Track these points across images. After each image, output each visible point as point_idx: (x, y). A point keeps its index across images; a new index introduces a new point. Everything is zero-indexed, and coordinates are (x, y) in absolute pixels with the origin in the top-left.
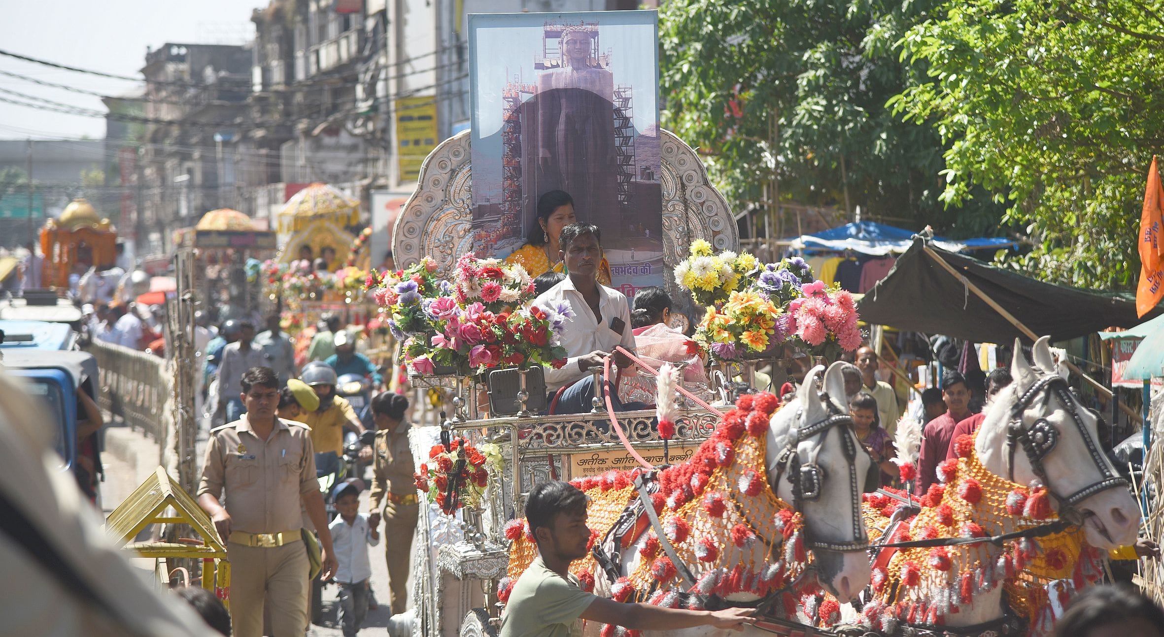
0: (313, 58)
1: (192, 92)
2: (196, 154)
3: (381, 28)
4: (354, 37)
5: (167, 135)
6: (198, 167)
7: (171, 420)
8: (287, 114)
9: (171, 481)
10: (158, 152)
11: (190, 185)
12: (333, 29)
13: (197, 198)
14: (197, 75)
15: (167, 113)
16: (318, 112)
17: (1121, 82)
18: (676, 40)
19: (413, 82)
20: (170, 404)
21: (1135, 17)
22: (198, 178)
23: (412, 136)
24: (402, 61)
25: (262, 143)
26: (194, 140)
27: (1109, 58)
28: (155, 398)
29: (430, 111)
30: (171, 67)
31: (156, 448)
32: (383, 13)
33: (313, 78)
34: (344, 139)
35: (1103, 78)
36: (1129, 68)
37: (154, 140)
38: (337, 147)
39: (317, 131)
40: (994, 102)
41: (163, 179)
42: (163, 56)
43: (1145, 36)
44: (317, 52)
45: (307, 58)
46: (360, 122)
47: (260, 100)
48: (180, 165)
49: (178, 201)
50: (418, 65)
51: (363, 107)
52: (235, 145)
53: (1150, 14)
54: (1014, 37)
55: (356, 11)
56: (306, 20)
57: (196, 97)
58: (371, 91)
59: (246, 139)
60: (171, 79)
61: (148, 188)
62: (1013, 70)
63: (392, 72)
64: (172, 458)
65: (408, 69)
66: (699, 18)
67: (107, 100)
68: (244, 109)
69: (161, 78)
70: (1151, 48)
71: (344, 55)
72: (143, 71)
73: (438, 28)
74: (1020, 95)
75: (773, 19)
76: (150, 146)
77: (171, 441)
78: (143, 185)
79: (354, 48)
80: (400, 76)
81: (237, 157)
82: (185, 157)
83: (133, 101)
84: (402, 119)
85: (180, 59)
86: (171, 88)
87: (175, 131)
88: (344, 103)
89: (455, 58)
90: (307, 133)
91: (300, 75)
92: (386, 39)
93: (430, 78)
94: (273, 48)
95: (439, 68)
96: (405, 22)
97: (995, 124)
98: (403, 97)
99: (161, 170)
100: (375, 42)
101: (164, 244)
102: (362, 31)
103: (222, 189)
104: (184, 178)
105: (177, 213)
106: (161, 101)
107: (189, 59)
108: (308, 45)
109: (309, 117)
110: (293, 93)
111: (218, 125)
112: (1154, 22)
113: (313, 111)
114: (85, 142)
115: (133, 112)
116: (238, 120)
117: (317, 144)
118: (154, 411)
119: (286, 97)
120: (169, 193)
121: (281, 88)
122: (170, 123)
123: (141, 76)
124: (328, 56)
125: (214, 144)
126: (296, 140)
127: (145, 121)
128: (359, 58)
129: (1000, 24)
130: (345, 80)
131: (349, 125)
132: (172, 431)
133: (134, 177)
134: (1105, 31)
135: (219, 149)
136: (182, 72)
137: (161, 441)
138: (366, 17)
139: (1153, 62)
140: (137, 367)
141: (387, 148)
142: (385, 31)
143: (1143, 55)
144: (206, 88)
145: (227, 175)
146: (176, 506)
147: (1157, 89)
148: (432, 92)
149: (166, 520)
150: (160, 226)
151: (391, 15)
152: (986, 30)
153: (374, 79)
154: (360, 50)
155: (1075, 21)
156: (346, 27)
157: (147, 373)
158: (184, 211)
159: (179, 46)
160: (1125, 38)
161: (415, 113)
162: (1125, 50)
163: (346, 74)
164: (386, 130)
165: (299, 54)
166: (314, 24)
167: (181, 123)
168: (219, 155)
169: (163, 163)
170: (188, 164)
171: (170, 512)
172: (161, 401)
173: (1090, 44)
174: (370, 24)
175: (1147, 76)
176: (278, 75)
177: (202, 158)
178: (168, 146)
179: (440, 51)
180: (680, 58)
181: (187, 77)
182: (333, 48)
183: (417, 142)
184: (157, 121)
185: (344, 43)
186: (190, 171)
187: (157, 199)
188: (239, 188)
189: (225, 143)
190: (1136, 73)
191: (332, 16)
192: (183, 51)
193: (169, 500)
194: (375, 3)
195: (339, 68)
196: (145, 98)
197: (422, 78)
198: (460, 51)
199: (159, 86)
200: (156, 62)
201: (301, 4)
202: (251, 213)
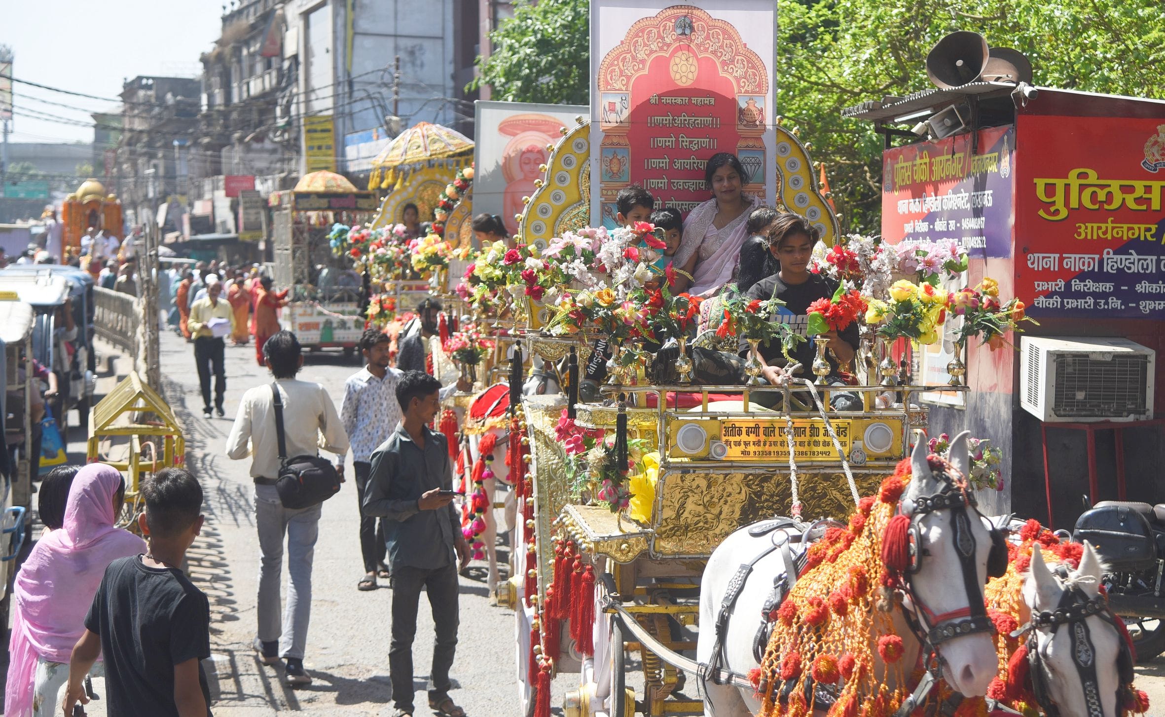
0: (245, 88)
1: (157, 110)
2: (160, 155)
3: (294, 67)
4: (274, 74)
5: (138, 140)
6: (161, 164)
7: (142, 340)
8: (226, 127)
9: (141, 382)
10: (132, 153)
11: (156, 176)
12: (259, 68)
13: (161, 186)
14: (161, 99)
15: (139, 125)
16: (249, 126)
17: (801, 114)
18: (503, 80)
19: (317, 106)
20: (140, 329)
21: (810, 71)
22: (161, 171)
23: (316, 143)
24: (309, 91)
25: (208, 147)
26: (158, 144)
27: (794, 97)
28: (130, 324)
29: (329, 126)
30: (142, 93)
31: (131, 360)
32: (295, 57)
33: (244, 102)
34: (267, 144)
35: (789, 110)
36: (806, 104)
37: (129, 143)
38: (262, 150)
39: (247, 139)
41: (136, 172)
42: (136, 86)
43: (817, 84)
44: (248, 84)
45: (240, 88)
46: (278, 133)
47: (207, 116)
48: (149, 161)
49: (147, 187)
50: (320, 94)
51: (281, 122)
52: (189, 147)
53: (819, 69)
55: (276, 56)
56: (239, 61)
57: (160, 114)
58: (286, 111)
59: (196, 144)
60: (141, 101)
61: (125, 178)
63: (302, 98)
65: (313, 97)
66: (519, 64)
67: (95, 116)
68: (195, 123)
69: (135, 100)
70: (819, 91)
71: (267, 86)
72: (121, 95)
73: (335, 68)
75: (571, 66)
76: (126, 148)
78: (122, 176)
79: (274, 81)
80: (308, 101)
81: (190, 157)
82: (152, 156)
83: (114, 117)
84: (309, 131)
85: (148, 87)
86: (142, 107)
87: (145, 138)
88: (267, 120)
89: (347, 89)
90: (241, 140)
91: (236, 100)
92: (297, 75)
93: (329, 103)
94: (216, 80)
95: (336, 96)
96: (311, 64)
98: (310, 116)
99: (134, 165)
100: (289, 77)
101: (136, 217)
102: (280, 70)
103: (178, 179)
104: (152, 171)
105: (146, 195)
106: (134, 116)
107: (154, 87)
108: (241, 79)
109: (242, 129)
110: (230, 112)
111: (175, 134)
112: (821, 74)
113: (245, 125)
114: (78, 145)
115: (115, 124)
116: (191, 131)
117: (248, 148)
118: (129, 334)
119: (225, 115)
120: (140, 181)
121: (222, 108)
122: (141, 132)
123: (120, 99)
124: (256, 87)
125: (173, 147)
126: (233, 145)
127: (122, 130)
128: (278, 88)
130: (268, 103)
131: (271, 135)
132: (142, 347)
133: (115, 170)
134: (791, 80)
135: (177, 150)
136: (150, 96)
137: (134, 355)
138: (283, 60)
139: (822, 101)
140: (117, 303)
141: (298, 152)
142: (297, 70)
143: (815, 96)
144: (167, 108)
145: (182, 169)
146: (145, 399)
147: (823, 119)
148: (330, 112)
149: (138, 409)
150: (134, 205)
151: (301, 58)
153: (289, 103)
154: (279, 82)
156: (268, 66)
157: (125, 308)
158: (151, 195)
159: (148, 78)
160: (803, 84)
161: (319, 128)
162: (804, 92)
163: (268, 99)
164: (297, 139)
165: (235, 85)
166: (246, 64)
167: (149, 132)
168: (177, 155)
169: (136, 160)
170: (154, 161)
171: (141, 403)
172: (135, 327)
173: (781, 88)
174: (286, 64)
175: (818, 110)
176: (219, 99)
177: (164, 157)
178: (140, 148)
179: (336, 84)
180: (506, 92)
181: (153, 100)
182: (259, 81)
183: (320, 148)
184: (131, 130)
185: (267, 77)
186: (155, 166)
187: (132, 186)
188: (191, 179)
189: (181, 147)
190: (811, 108)
191: (258, 58)
192: (150, 82)
193: (140, 394)
194: (290, 50)
195: (264, 95)
196: (123, 115)
197: (323, 103)
198: (351, 84)
199: (133, 106)
200: (130, 89)
201: (237, 51)
202: (200, 196)
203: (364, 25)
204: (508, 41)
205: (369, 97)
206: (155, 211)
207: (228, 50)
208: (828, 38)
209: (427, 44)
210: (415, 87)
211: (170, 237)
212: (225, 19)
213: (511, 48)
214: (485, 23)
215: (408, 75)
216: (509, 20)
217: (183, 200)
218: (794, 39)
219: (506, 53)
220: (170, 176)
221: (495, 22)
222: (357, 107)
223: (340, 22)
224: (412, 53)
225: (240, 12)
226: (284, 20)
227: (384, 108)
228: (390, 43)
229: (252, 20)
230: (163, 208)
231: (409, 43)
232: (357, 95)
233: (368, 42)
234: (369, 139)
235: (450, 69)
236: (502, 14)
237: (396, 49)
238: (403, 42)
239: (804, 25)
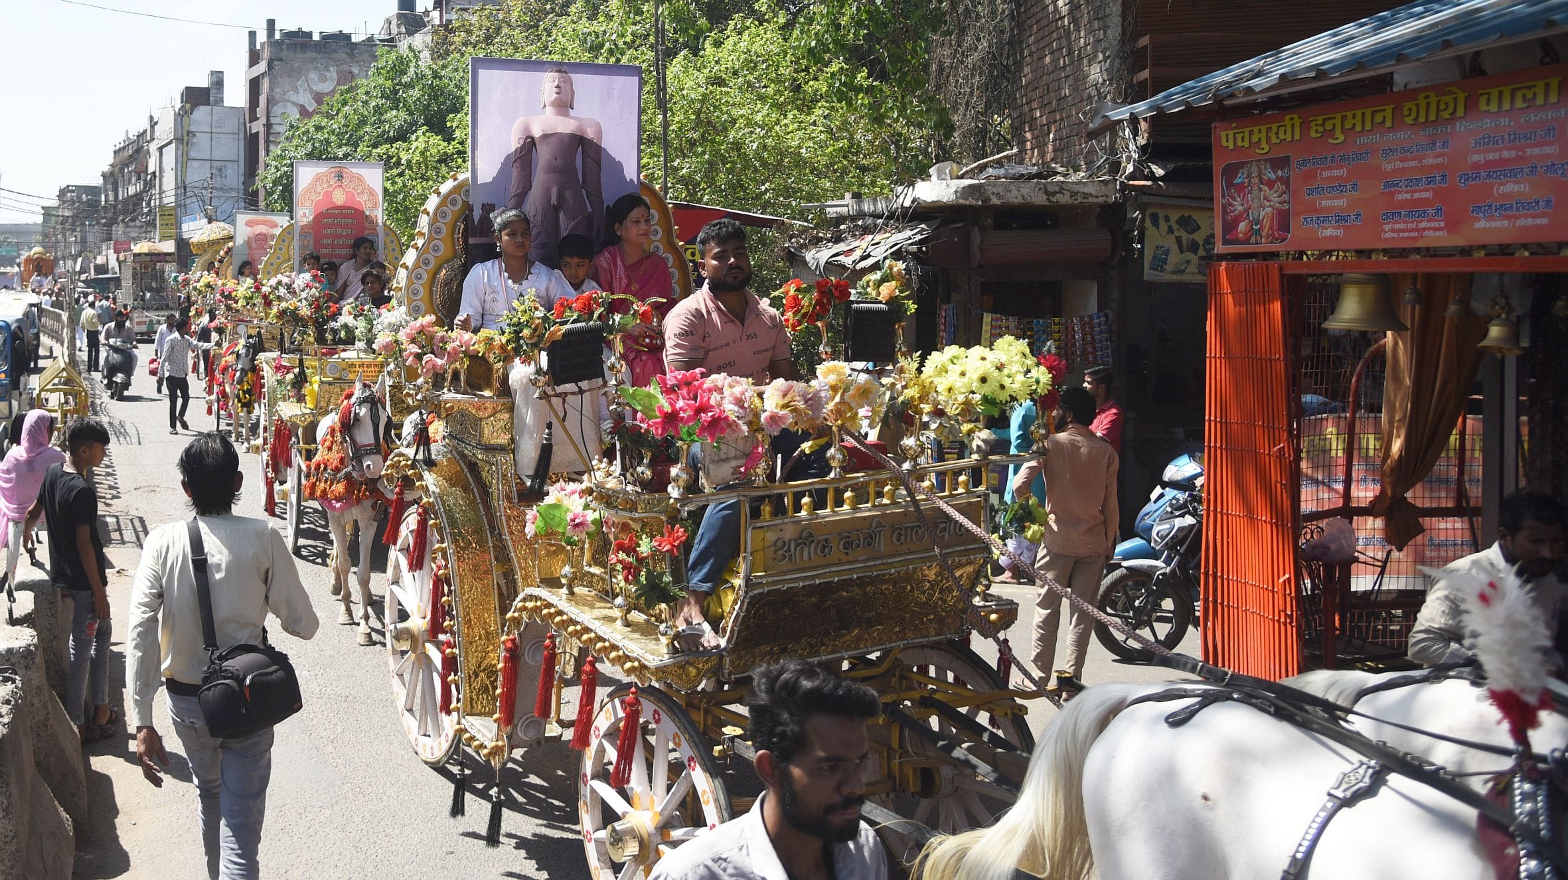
0: (125, 191)
1: (77, 204)
2: (78, 229)
3: (153, 179)
4: (142, 183)
5: (67, 221)
6: (79, 235)
7: (66, 337)
8: (115, 213)
10: (63, 229)
11: (76, 242)
12: (134, 179)
13: (78, 248)
14: (79, 198)
15: (67, 213)
16: (127, 213)
19: (166, 201)
20: (65, 330)
22: (79, 239)
23: (165, 223)
24: (161, 192)
25: (104, 225)
26: (78, 224)
28: (60, 327)
29: (172, 212)
30: (69, 195)
31: (60, 348)
32: (154, 173)
33: (125, 199)
34: (138, 223)
37: (62, 223)
38: (135, 227)
39: (127, 220)
40: (397, 211)
41: (65, 240)
42: (66, 190)
44: (127, 189)
45: (123, 191)
46: (144, 217)
47: (104, 207)
48: (72, 233)
49: (71, 248)
50: (168, 194)
51: (145, 210)
52: (94, 225)
54: (405, 186)
55: (143, 172)
56: (123, 176)
57: (79, 206)
58: (149, 204)
59: (98, 223)
60: (69, 199)
62: (404, 199)
63: (157, 196)
64: (66, 353)
65: (164, 195)
66: (281, 177)
67: (43, 208)
68: (97, 211)
69: (65, 199)
71: (138, 190)
72: (58, 196)
73: (176, 179)
74: (407, 209)
76: (60, 226)
77: (66, 345)
78: (57, 242)
79: (142, 187)
80: (161, 198)
81: (95, 231)
82: (74, 230)
83: (54, 208)
84: (161, 215)
85: (73, 191)
86: (69, 203)
87: (70, 220)
88: (138, 209)
89: (183, 191)
90: (123, 221)
91: (120, 198)
92: (155, 183)
93: (173, 199)
94: (110, 187)
95: (176, 195)
96: (163, 177)
97: (398, 220)
98: (162, 206)
99: (64, 236)
100: (151, 185)
101: (65, 265)
102: (145, 180)
103: (88, 243)
104: (74, 239)
105: (70, 253)
106: (65, 208)
107: (76, 191)
108: (124, 186)
109: (124, 214)
110: (117, 205)
111: (87, 218)
113: (125, 212)
114: (35, 224)
115: (54, 212)
116: (95, 216)
117: (127, 226)
118: (60, 333)
119: (115, 206)
120: (67, 245)
121: (113, 203)
122: (68, 217)
123: (57, 198)
124: (132, 190)
125: (85, 225)
126: (118, 224)
127: (58, 216)
128: (144, 191)
129: (399, 180)
130: (138, 200)
131: (140, 218)
132: (67, 340)
133: (53, 239)
135: (87, 227)
136: (74, 197)
137: (62, 345)
138: (147, 175)
141: (155, 227)
142: (155, 180)
144: (83, 203)
145: (90, 238)
148: (173, 204)
150: (64, 258)
151: (157, 174)
152: (393, 183)
153: (150, 200)
154: (145, 188)
155: (427, 180)
156: (139, 178)
157: (58, 318)
158: (73, 252)
159: (72, 186)
161: (167, 213)
163: (139, 197)
164: (154, 220)
165: (120, 189)
166: (126, 177)
167: (73, 217)
168: (88, 230)
169: (65, 233)
170: (75, 234)
174: (149, 177)
176: (111, 198)
177: (81, 231)
178: (67, 226)
179: (177, 188)
181: (75, 199)
182: (134, 187)
183: (167, 225)
184: (63, 216)
185: (138, 185)
186: (76, 236)
187: (63, 248)
188: (95, 243)
189: (90, 225)
191: (134, 174)
192: (74, 188)
194: (151, 169)
195: (136, 195)
196: (58, 208)
197: (169, 199)
198: (185, 188)
199: (64, 202)
200: (63, 193)
201: (122, 170)
202: (100, 253)
203: (193, 154)
204: (274, 163)
205: (195, 195)
206: (75, 263)
207: (116, 170)
208: (460, 161)
209: (228, 164)
210: (221, 189)
211: (83, 277)
212: (115, 152)
213: (276, 167)
214: (262, 152)
215: (217, 182)
216: (276, 150)
217: (91, 255)
218: (440, 161)
219: (273, 170)
220: (84, 242)
221: (268, 152)
222: (188, 201)
223: (180, 152)
224: (220, 170)
225: (124, 148)
226: (148, 152)
227: (203, 201)
228: (208, 164)
229: (130, 152)
230: (80, 260)
231: (219, 164)
232: (188, 194)
233: (195, 164)
234: (195, 219)
235: (242, 179)
236: (272, 147)
237: (211, 167)
238: (215, 164)
239: (445, 153)
